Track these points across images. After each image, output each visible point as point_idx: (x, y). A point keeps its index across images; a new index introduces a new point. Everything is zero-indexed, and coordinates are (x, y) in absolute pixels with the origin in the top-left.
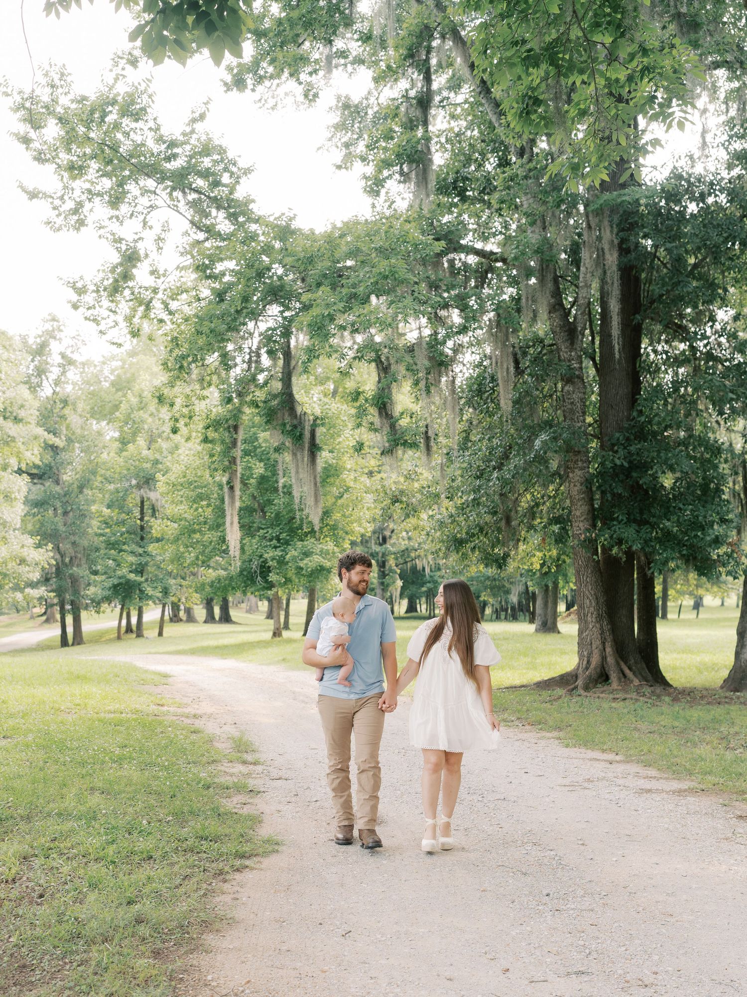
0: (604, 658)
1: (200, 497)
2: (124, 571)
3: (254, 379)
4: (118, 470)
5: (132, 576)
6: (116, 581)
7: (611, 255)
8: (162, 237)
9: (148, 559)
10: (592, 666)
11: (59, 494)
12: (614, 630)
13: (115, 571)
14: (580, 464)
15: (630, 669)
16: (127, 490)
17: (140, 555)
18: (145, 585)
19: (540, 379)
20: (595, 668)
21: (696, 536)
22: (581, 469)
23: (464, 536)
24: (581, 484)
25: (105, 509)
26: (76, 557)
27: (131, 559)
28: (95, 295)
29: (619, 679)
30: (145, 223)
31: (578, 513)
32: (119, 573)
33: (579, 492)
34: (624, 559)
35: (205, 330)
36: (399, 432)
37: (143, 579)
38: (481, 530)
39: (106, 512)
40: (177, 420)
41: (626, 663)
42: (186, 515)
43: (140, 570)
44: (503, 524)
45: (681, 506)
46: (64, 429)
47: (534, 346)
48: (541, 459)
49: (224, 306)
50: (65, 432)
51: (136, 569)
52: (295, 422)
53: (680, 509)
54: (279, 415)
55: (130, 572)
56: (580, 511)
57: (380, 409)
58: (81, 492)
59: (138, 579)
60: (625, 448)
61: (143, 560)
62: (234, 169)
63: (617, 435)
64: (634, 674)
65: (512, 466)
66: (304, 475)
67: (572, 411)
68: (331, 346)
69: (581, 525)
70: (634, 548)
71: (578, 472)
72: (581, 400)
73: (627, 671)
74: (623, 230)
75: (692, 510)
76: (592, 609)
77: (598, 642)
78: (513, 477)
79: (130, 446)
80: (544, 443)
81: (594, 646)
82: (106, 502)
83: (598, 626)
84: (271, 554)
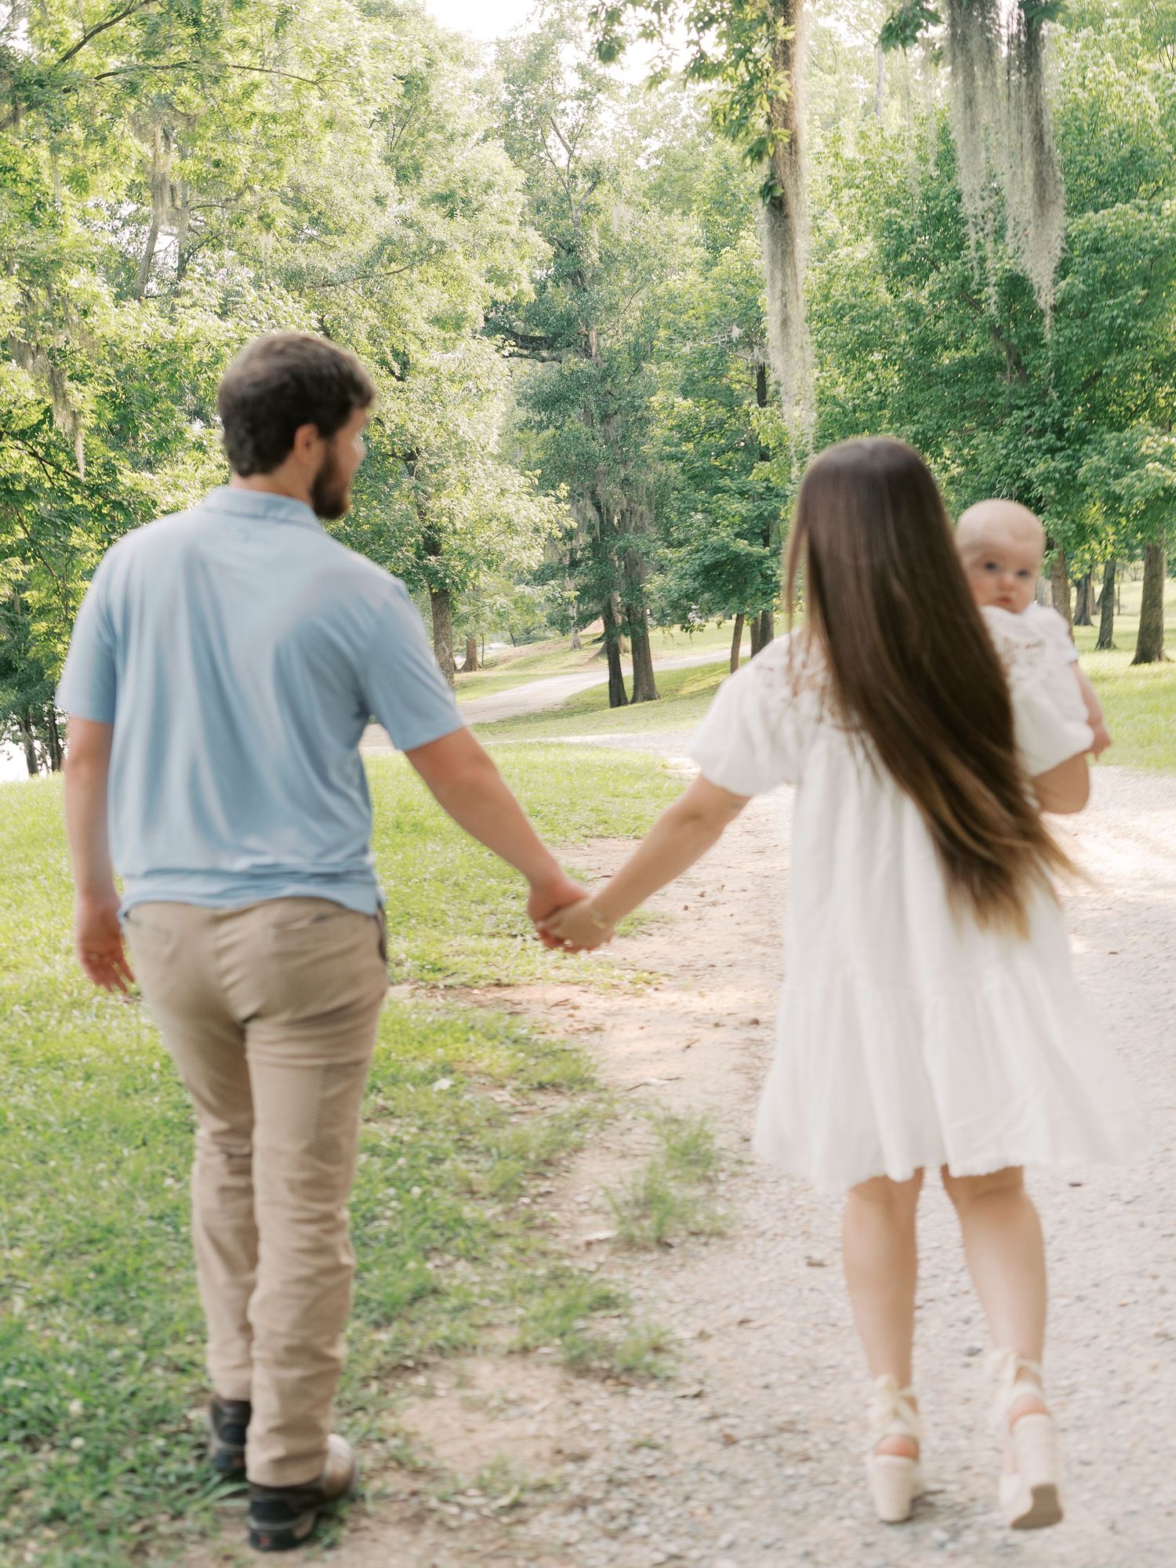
2: (723, 535)
4: (702, 309)
5: (742, 545)
6: (708, 559)
9: (775, 503)
11: (590, 377)
13: (705, 535)
16: (722, 354)
17: (761, 497)
18: (772, 563)
25: (679, 400)
27: (739, 507)
32: (713, 539)
37: (767, 550)
39: (682, 404)
46: (595, 235)
51: (751, 529)
55: (738, 535)
58: (638, 370)
59: (758, 550)
61: (766, 507)
79: (728, 255)
82: (681, 382)
84: (1041, 467)
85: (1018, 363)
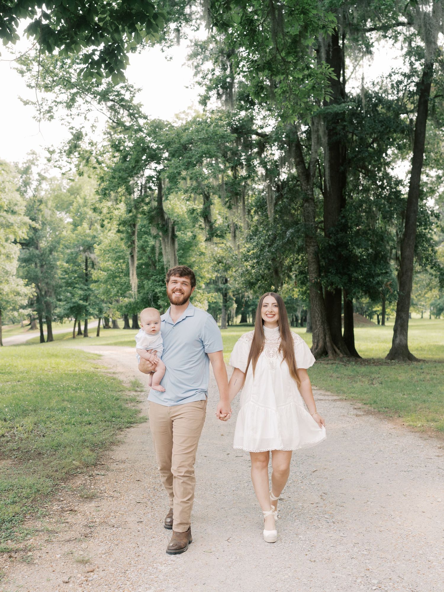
0: (325, 343)
1: (119, 258)
2: (76, 299)
3: (143, 201)
4: (72, 241)
5: (81, 302)
6: (72, 305)
7: (324, 138)
8: (94, 125)
9: (90, 292)
10: (319, 347)
11: (38, 255)
12: (330, 329)
13: (71, 299)
14: (312, 244)
15: (339, 349)
16: (77, 253)
17: (86, 290)
18: (89, 307)
19: (292, 200)
20: (321, 349)
21: (370, 281)
22: (313, 246)
23: (254, 281)
24: (313, 254)
26: (48, 291)
27: (80, 292)
28: (59, 154)
29: (333, 354)
30: (85, 118)
31: (312, 269)
32: (73, 300)
33: (312, 258)
34: (334, 293)
35: (117, 176)
36: (214, 230)
37: (87, 304)
38: (263, 277)
39: (66, 265)
40: (103, 221)
41: (336, 346)
42: (111, 268)
43: (86, 298)
44: (274, 274)
45: (363, 265)
46: (40, 217)
47: (292, 181)
48: (290, 242)
49: (126, 164)
50: (41, 219)
51: (83, 298)
52: (164, 223)
53: (363, 267)
54: (156, 219)
55: (80, 300)
56: (313, 268)
57: (204, 218)
58: (51, 254)
59: (85, 303)
60: (335, 236)
61: (88, 293)
62: (132, 89)
63: (332, 229)
64: (341, 352)
65: (276, 245)
66: (169, 249)
67: (308, 216)
68: (178, 188)
69: (313, 275)
70: (339, 287)
71: (312, 248)
72: (313, 210)
73: (337, 350)
74: (334, 123)
75: (368, 268)
76: (319, 318)
77: (322, 335)
78: (276, 251)
79: (79, 228)
80: (292, 233)
81: (320, 337)
82: (66, 259)
83: (322, 327)
84: (159, 290)
85: (154, 265)
